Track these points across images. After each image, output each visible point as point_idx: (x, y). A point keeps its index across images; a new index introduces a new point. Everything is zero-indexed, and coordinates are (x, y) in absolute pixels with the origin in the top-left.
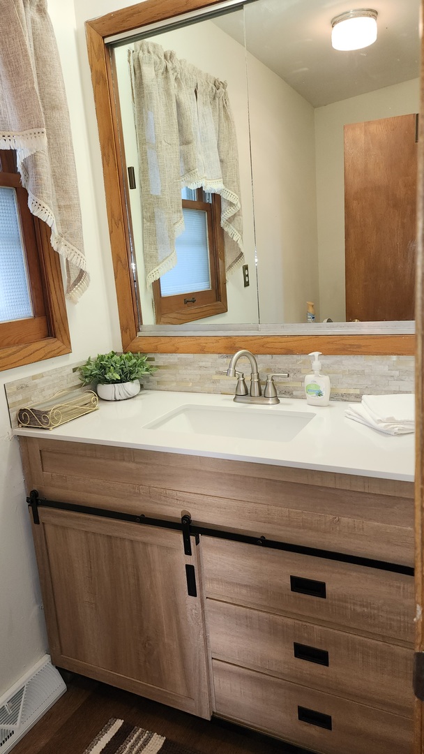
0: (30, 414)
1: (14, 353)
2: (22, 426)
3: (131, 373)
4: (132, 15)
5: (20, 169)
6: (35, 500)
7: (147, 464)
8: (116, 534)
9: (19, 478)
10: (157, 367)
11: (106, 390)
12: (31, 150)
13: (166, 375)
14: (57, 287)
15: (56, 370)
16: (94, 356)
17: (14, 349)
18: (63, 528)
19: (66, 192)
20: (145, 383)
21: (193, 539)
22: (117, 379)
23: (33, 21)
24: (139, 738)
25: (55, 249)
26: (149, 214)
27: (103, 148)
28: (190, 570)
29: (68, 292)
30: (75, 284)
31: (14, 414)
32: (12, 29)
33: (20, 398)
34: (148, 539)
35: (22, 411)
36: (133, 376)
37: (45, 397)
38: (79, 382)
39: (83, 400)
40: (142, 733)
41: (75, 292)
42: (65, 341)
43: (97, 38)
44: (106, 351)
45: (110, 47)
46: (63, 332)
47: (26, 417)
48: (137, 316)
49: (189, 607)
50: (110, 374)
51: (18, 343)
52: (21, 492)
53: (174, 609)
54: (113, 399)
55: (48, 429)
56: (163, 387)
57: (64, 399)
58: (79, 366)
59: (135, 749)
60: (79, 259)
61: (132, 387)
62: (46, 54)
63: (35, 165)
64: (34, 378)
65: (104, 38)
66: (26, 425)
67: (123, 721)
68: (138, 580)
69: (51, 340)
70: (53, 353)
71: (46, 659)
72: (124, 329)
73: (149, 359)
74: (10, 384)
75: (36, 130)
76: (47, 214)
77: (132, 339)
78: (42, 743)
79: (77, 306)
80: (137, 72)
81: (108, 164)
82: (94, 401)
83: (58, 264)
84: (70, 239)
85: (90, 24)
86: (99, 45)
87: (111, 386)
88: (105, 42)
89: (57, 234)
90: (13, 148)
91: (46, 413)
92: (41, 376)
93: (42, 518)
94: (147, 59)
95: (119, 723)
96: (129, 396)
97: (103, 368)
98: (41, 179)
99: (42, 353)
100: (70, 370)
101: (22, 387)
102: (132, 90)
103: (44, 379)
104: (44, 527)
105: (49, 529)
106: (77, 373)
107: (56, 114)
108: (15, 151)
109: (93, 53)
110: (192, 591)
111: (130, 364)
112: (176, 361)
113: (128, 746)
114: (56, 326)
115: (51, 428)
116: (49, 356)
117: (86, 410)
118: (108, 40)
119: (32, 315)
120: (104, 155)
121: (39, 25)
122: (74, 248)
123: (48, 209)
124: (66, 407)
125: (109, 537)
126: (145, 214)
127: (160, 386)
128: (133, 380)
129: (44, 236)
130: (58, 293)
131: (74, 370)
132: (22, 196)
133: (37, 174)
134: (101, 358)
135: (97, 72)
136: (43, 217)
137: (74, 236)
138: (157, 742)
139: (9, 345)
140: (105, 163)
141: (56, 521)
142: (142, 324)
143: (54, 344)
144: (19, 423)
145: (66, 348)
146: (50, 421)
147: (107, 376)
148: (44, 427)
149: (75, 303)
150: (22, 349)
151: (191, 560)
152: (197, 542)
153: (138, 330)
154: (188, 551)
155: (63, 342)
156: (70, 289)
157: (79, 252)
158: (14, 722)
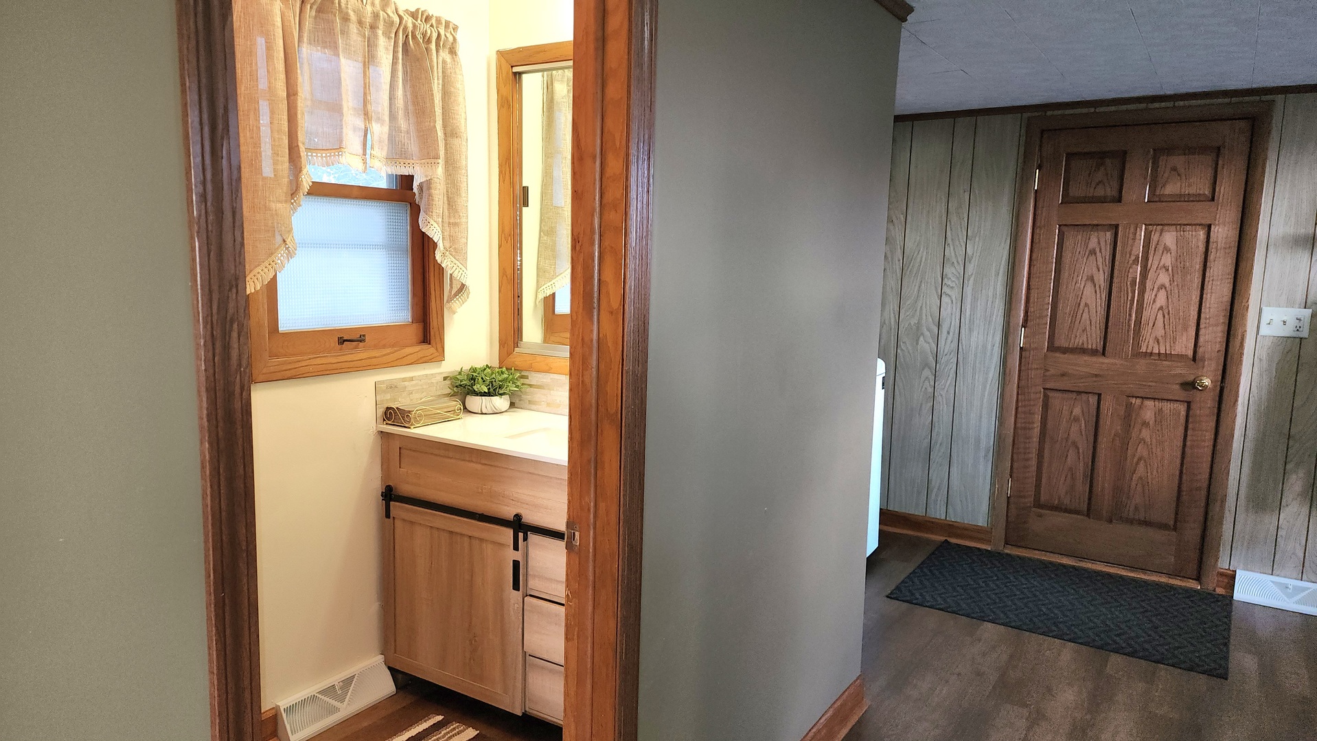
0: (395, 413)
1: (388, 354)
2: (387, 424)
3: (500, 387)
4: (539, 52)
5: (415, 189)
6: (389, 495)
7: (491, 465)
8: (458, 530)
9: (377, 473)
10: (529, 385)
11: (474, 402)
12: (426, 176)
13: (538, 395)
14: (438, 296)
15: (426, 375)
16: (467, 367)
17: (388, 350)
18: (412, 523)
19: (456, 211)
20: (516, 401)
21: (521, 535)
22: (485, 392)
23: (444, 62)
24: (454, 729)
25: (439, 261)
26: (546, 228)
27: (500, 166)
28: (516, 565)
29: (448, 302)
30: (456, 295)
31: (381, 411)
32: (423, 76)
33: (388, 396)
34: (484, 535)
35: (388, 408)
36: (501, 392)
37: (412, 400)
38: (449, 391)
39: (448, 407)
40: (458, 727)
41: (455, 304)
42: (440, 349)
43: (506, 67)
44: (480, 364)
45: (518, 75)
46: (438, 339)
47: (391, 415)
48: (518, 332)
49: (512, 601)
50: (479, 386)
51: (393, 346)
52: (377, 486)
53: (500, 604)
54: (480, 412)
55: (409, 428)
56: (533, 407)
57: (430, 403)
58: (451, 375)
59: (449, 735)
60: (460, 273)
61: (501, 402)
62: (453, 90)
63: (429, 188)
64: (404, 380)
65: (512, 67)
66: (389, 422)
67: (443, 717)
68: (472, 576)
69: (425, 346)
70: (425, 359)
71: (381, 658)
72: (502, 343)
73: (522, 377)
74: (382, 382)
75: (433, 161)
76: (435, 230)
77: (509, 354)
78: (365, 724)
79: (456, 316)
80: (550, 87)
81: (504, 181)
82: (458, 410)
83: (441, 275)
84: (454, 253)
85: (501, 54)
86: (507, 73)
87: (478, 398)
88: (514, 71)
89: (442, 248)
90: (411, 174)
91: (409, 412)
92: (412, 379)
93: (393, 513)
94: (560, 77)
95: (440, 718)
96: (496, 411)
97: (473, 379)
98: (433, 200)
99: (414, 357)
100: (440, 378)
101: (392, 387)
102: (543, 103)
103: (414, 382)
104: (394, 522)
105: (398, 523)
106: (448, 382)
107: (456, 141)
108: (413, 176)
109: (501, 80)
110: (516, 586)
111: (500, 379)
112: (549, 381)
113: (443, 732)
114: (432, 333)
115: (412, 427)
116: (421, 361)
117: (449, 417)
118: (516, 69)
119: (410, 320)
120: (500, 172)
121: (448, 65)
122: (457, 262)
123: (436, 226)
124: (429, 410)
125: (451, 532)
126: (543, 227)
127: (531, 405)
128: (501, 395)
129: (432, 250)
130: (438, 302)
131: (445, 379)
132: (415, 211)
133: (430, 195)
134: (474, 370)
135: (502, 96)
136: (430, 233)
137: (459, 252)
138: (471, 733)
139: (384, 347)
140: (502, 180)
141: (404, 515)
142: (522, 341)
143: (427, 350)
144: (384, 420)
145: (440, 356)
146: (412, 420)
147: (475, 387)
148: (407, 425)
149: (454, 313)
150: (396, 351)
151: (518, 556)
152: (525, 539)
153: (516, 345)
154: (516, 548)
155: (437, 350)
156: (450, 299)
157: (461, 266)
158: (342, 701)
